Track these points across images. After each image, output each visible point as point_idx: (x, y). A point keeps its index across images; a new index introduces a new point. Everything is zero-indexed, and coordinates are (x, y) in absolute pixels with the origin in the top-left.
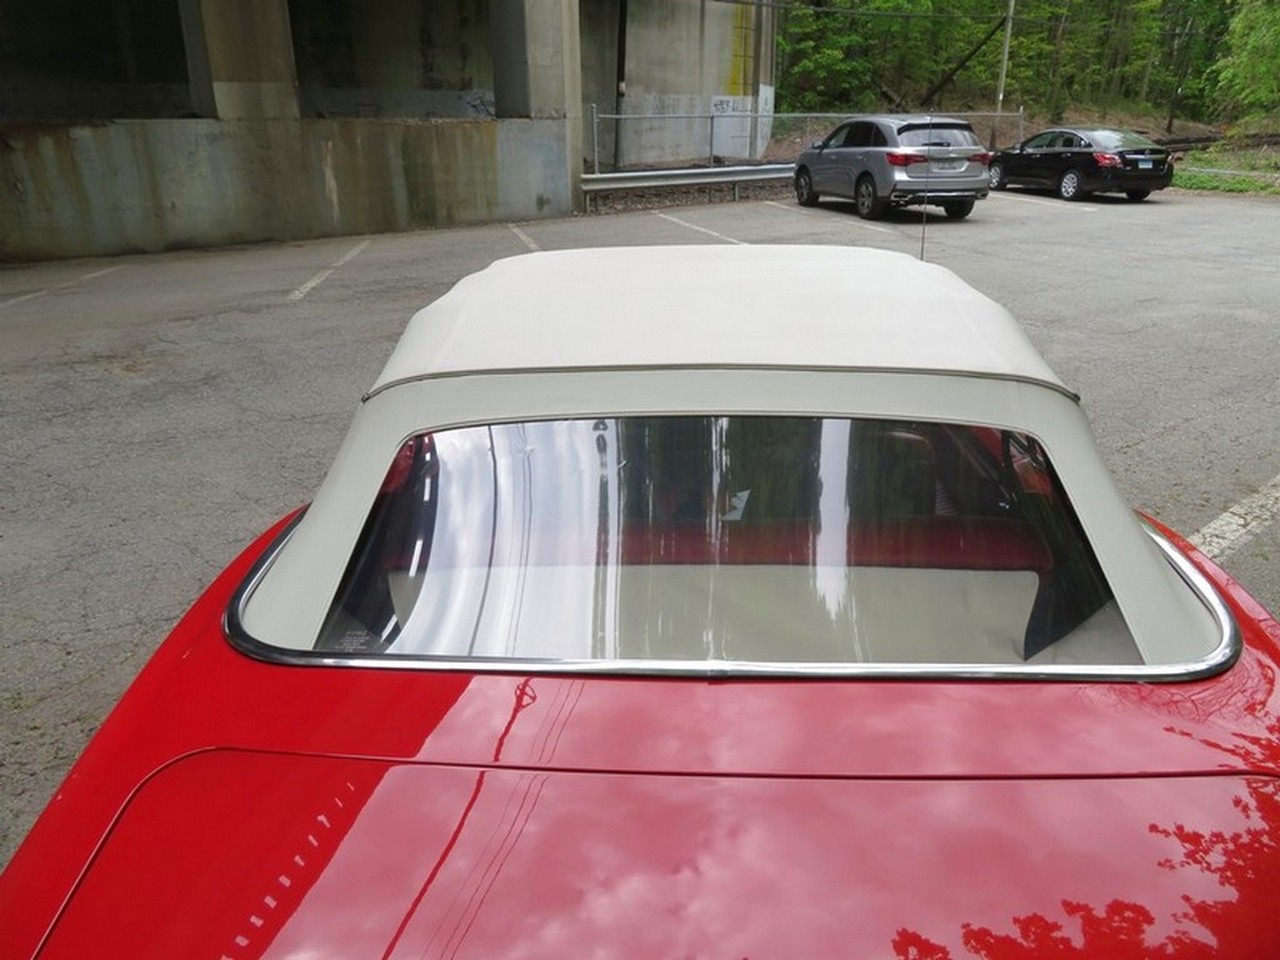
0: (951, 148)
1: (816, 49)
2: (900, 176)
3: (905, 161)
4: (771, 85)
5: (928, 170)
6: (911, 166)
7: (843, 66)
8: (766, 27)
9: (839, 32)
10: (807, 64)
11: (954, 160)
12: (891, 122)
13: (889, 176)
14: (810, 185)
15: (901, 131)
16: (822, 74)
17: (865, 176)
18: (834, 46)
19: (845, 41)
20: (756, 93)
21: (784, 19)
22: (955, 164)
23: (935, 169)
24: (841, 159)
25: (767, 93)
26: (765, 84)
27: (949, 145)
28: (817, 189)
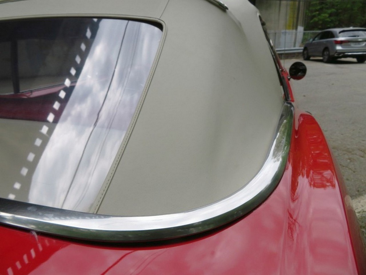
0: (359, 37)
1: (319, 14)
2: (339, 48)
3: (341, 43)
4: (302, 26)
5: (350, 45)
6: (343, 44)
7: (328, 20)
8: (302, 8)
9: (327, 9)
10: (316, 19)
11: (360, 42)
12: (337, 30)
13: (334, 48)
14: (307, 53)
15: (340, 32)
16: (320, 22)
17: (326, 49)
18: (325, 13)
19: (329, 11)
20: (296, 29)
21: (308, 5)
22: (361, 43)
23: (352, 45)
24: (318, 44)
25: (301, 29)
26: (300, 26)
27: (358, 36)
28: (310, 54)
